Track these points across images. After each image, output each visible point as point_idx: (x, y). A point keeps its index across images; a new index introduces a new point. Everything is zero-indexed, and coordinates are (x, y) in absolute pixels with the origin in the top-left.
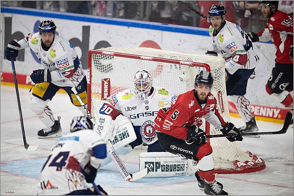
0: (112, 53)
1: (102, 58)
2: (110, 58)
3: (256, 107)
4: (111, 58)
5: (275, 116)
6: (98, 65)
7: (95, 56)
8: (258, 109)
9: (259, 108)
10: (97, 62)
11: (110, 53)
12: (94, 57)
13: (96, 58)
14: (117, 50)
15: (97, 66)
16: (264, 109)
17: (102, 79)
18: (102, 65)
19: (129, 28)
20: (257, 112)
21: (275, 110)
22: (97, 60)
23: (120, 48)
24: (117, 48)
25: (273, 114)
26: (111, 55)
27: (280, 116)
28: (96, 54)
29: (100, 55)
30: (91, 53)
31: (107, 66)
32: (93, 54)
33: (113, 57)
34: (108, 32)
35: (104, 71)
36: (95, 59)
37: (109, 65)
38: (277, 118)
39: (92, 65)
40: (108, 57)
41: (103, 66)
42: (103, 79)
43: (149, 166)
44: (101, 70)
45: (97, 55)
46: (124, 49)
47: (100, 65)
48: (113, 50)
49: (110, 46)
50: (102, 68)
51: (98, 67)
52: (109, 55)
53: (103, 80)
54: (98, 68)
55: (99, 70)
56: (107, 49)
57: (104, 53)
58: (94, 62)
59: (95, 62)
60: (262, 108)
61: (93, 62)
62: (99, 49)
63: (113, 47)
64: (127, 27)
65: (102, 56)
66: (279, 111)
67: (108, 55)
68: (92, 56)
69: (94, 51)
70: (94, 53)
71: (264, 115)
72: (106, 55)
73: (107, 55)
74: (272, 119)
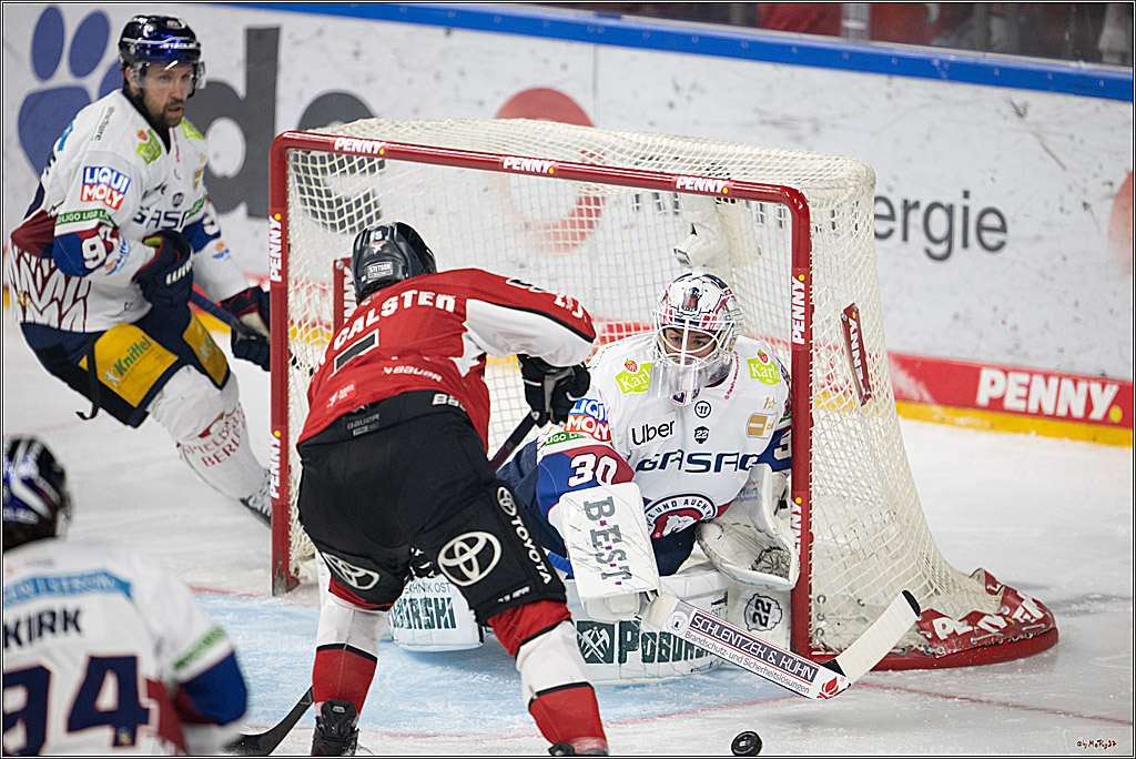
0: (378, 146)
1: (333, 169)
2: (367, 166)
3: (1011, 375)
4: (372, 169)
5: (1097, 414)
6: (316, 198)
7: (305, 160)
8: (1020, 385)
9: (1024, 378)
10: (314, 187)
11: (368, 146)
12: (300, 164)
13: (306, 170)
14: (401, 131)
15: (313, 203)
16: (1047, 383)
17: (335, 262)
18: (333, 198)
19: (448, 33)
20: (1019, 398)
21: (1096, 388)
22: (312, 176)
23: (414, 123)
24: (397, 123)
25: (1089, 406)
26: (372, 154)
27: (1116, 415)
28: (309, 153)
29: (326, 154)
30: (283, 145)
31: (358, 203)
32: (292, 152)
33: (382, 165)
34: (357, 54)
35: (342, 225)
36: (302, 174)
37: (367, 198)
38: (1105, 421)
39: (290, 200)
40: (361, 164)
41: (339, 202)
42: (339, 258)
43: (595, 640)
44: (328, 222)
45: (313, 153)
46: (428, 125)
47: (325, 199)
48: (383, 132)
49: (369, 115)
50: (335, 210)
51: (318, 209)
52: (366, 154)
53: (338, 264)
54: (315, 214)
55: (320, 220)
56: (356, 128)
57: (341, 148)
58: (297, 185)
59: (305, 186)
60: (1038, 381)
61: (293, 185)
62: (319, 131)
63: (382, 121)
64: (439, 32)
65: (331, 159)
66: (1112, 391)
67: (359, 154)
68: (291, 158)
69: (298, 136)
70: (297, 148)
71: (1048, 409)
72: (351, 155)
73: (356, 153)
74: (1083, 427)
